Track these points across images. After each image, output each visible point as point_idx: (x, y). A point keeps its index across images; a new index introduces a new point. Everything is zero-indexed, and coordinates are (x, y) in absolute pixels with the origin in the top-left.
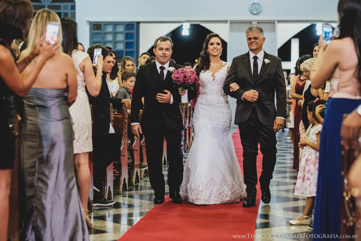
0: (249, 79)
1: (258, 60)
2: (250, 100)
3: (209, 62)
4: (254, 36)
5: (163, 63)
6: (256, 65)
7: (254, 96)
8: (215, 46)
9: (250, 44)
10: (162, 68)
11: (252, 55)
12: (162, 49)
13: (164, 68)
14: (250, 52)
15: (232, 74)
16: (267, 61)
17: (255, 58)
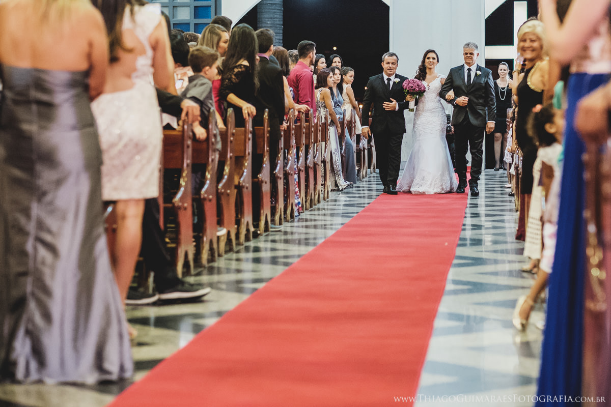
0: (464, 88)
1: (471, 72)
2: (461, 105)
3: (426, 73)
4: (471, 52)
5: (389, 75)
6: (469, 76)
7: (464, 102)
8: (431, 60)
9: (465, 58)
10: (389, 80)
11: (466, 67)
12: (388, 63)
13: (391, 80)
14: (465, 65)
15: (448, 83)
16: (479, 73)
17: (469, 70)
